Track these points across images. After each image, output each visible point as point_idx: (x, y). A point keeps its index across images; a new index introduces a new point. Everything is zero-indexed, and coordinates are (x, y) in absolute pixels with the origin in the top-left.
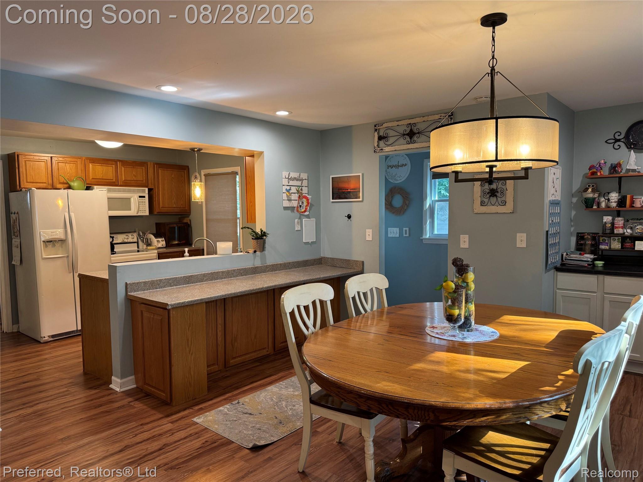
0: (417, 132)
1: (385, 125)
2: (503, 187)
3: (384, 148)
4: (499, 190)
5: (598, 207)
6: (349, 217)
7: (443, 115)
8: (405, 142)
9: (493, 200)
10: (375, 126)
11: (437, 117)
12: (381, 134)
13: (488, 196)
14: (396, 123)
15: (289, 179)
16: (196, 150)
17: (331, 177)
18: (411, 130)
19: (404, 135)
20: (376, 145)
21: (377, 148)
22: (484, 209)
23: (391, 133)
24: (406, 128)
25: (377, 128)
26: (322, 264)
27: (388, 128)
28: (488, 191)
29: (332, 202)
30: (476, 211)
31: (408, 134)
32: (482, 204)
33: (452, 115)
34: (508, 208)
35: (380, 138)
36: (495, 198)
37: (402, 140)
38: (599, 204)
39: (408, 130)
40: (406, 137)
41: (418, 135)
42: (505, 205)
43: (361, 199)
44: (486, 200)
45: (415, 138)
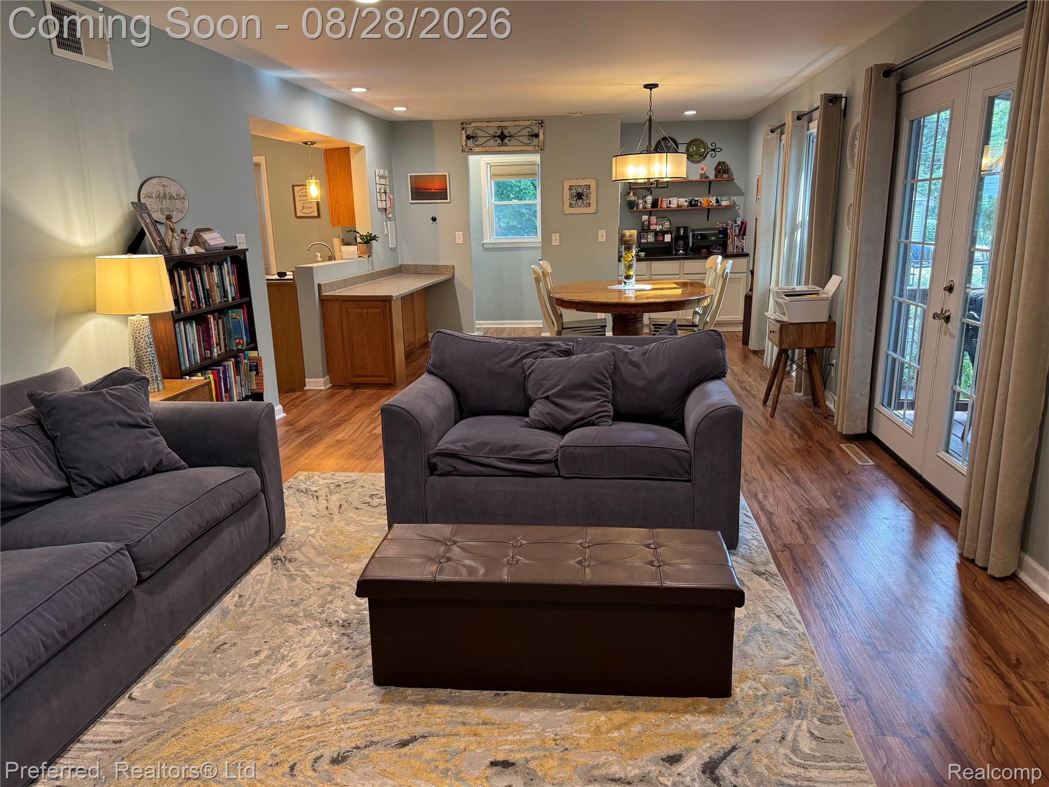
0: (508, 135)
1: (473, 125)
2: (588, 191)
3: (474, 149)
4: (584, 194)
5: (637, 208)
6: (434, 219)
7: (534, 122)
8: (496, 144)
9: (580, 202)
10: (462, 124)
11: (528, 123)
12: (469, 133)
13: (575, 198)
14: (485, 124)
15: (381, 177)
16: (309, 143)
17: (409, 175)
18: (502, 133)
19: (495, 136)
20: (464, 144)
21: (465, 147)
22: (572, 210)
23: (480, 134)
24: (497, 131)
25: (464, 126)
26: (401, 272)
27: (477, 128)
28: (575, 194)
29: (411, 203)
30: (565, 212)
31: (499, 137)
32: (571, 205)
33: (543, 123)
34: (592, 209)
35: (468, 137)
36: (581, 200)
37: (492, 142)
38: (638, 205)
39: (499, 133)
40: (497, 138)
41: (509, 138)
42: (589, 206)
43: (448, 201)
44: (574, 203)
45: (506, 141)
